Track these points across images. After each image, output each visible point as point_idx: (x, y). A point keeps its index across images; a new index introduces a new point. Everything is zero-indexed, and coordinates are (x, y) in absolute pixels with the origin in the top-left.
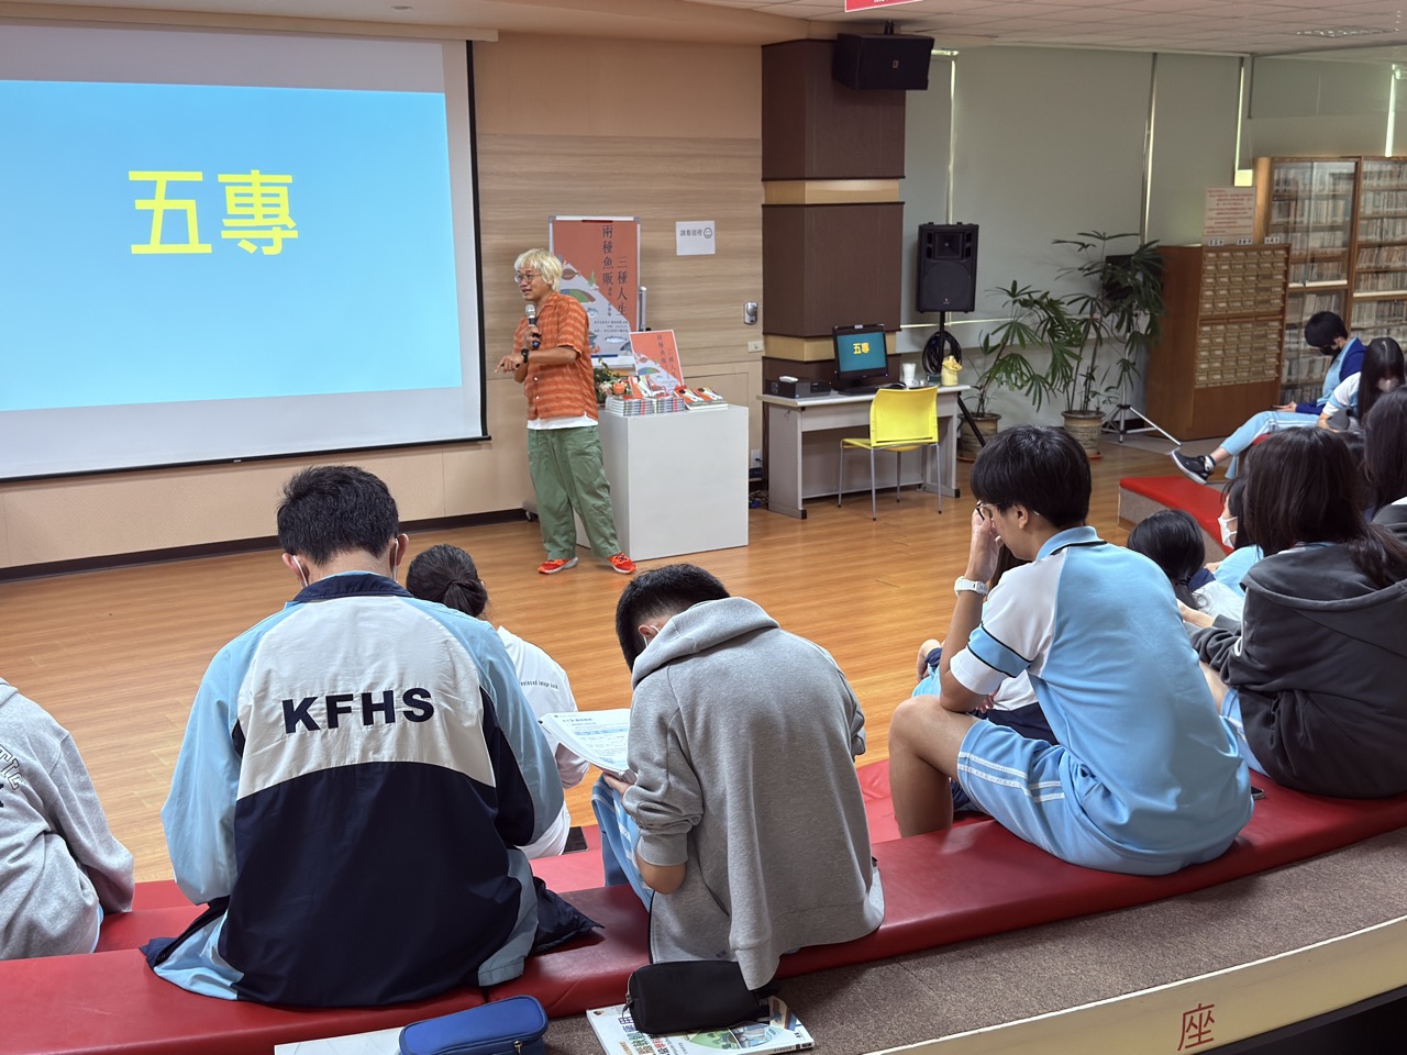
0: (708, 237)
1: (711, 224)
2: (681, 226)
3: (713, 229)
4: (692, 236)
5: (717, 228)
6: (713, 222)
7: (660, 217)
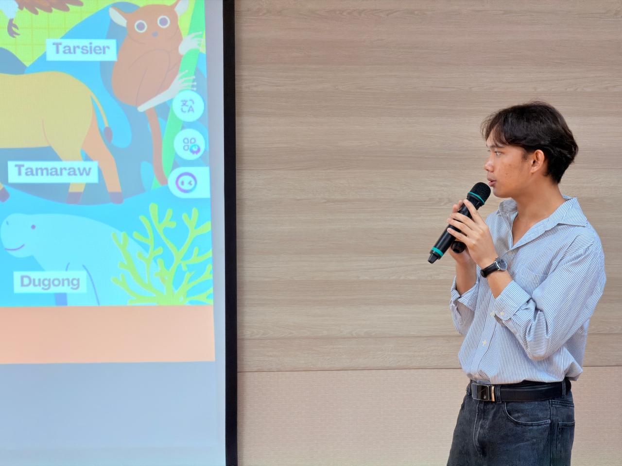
7: (607, 88)
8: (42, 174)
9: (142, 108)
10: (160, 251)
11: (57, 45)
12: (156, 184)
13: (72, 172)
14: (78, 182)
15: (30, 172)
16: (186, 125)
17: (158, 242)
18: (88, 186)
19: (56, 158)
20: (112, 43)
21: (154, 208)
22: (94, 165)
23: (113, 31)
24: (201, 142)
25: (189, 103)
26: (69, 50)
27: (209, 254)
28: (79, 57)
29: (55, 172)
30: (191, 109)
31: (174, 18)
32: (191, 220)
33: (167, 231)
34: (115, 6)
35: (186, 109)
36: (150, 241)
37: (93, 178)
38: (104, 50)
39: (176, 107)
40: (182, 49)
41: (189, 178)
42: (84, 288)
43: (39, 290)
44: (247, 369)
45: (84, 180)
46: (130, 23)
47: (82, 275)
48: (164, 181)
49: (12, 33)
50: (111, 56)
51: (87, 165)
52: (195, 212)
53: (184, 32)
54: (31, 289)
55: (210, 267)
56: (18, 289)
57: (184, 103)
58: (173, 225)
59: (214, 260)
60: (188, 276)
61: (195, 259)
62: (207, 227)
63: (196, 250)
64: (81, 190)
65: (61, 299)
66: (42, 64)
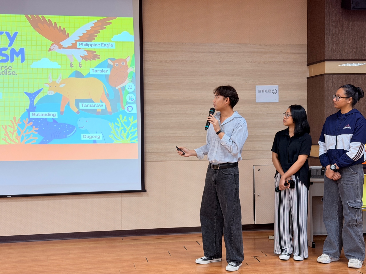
0: (274, 93)
1: (276, 87)
2: (258, 88)
3: (277, 89)
4: (265, 93)
5: (280, 89)
6: (278, 86)
7: (246, 83)
8: (89, 106)
9: (117, 88)
10: (123, 128)
11: (93, 70)
12: (121, 109)
13: (98, 106)
14: (99, 109)
15: (85, 106)
16: (130, 93)
17: (122, 125)
18: (102, 110)
19: (93, 102)
20: (109, 69)
21: (121, 116)
22: (104, 104)
23: (109, 66)
24: (134, 97)
25: (130, 86)
26: (96, 71)
27: (136, 129)
28: (99, 73)
29: (93, 106)
30: (131, 88)
31: (126, 62)
32: (131, 119)
33: (125, 122)
34: (110, 59)
35: (129, 88)
36: (120, 125)
37: (104, 108)
38: (106, 71)
39: (127, 88)
40: (129, 71)
41: (131, 108)
42: (101, 139)
43: (88, 139)
44: (147, 161)
45: (101, 108)
46: (114, 64)
47: (101, 135)
48: (123, 108)
49: (80, 66)
50: (108, 73)
51: (102, 104)
52: (132, 117)
53: (129, 67)
54: (86, 139)
55: (137, 132)
56: (83, 139)
57: (129, 86)
58: (126, 121)
59: (138, 131)
60: (130, 135)
61: (133, 130)
62: (136, 121)
63: (133, 127)
64: (100, 111)
65: (95, 141)
66: (89, 75)
